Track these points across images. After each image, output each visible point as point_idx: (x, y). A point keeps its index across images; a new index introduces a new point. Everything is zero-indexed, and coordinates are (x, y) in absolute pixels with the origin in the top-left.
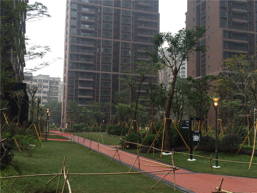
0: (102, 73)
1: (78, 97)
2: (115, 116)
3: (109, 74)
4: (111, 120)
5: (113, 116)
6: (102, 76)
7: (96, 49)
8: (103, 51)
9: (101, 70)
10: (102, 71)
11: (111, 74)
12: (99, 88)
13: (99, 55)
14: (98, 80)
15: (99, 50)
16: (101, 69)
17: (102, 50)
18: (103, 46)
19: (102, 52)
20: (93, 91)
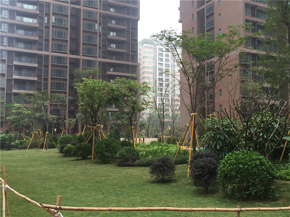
0: (52, 56)
1: (13, 92)
2: (74, 120)
3: (64, 58)
4: (68, 128)
5: (71, 121)
6: (52, 60)
7: (42, 18)
8: (53, 21)
9: (50, 50)
10: (52, 52)
11: (67, 58)
12: (47, 79)
13: (47, 27)
14: (47, 66)
15: (48, 20)
16: (52, 49)
17: (53, 19)
18: (54, 14)
19: (53, 23)
20: (39, 83)
